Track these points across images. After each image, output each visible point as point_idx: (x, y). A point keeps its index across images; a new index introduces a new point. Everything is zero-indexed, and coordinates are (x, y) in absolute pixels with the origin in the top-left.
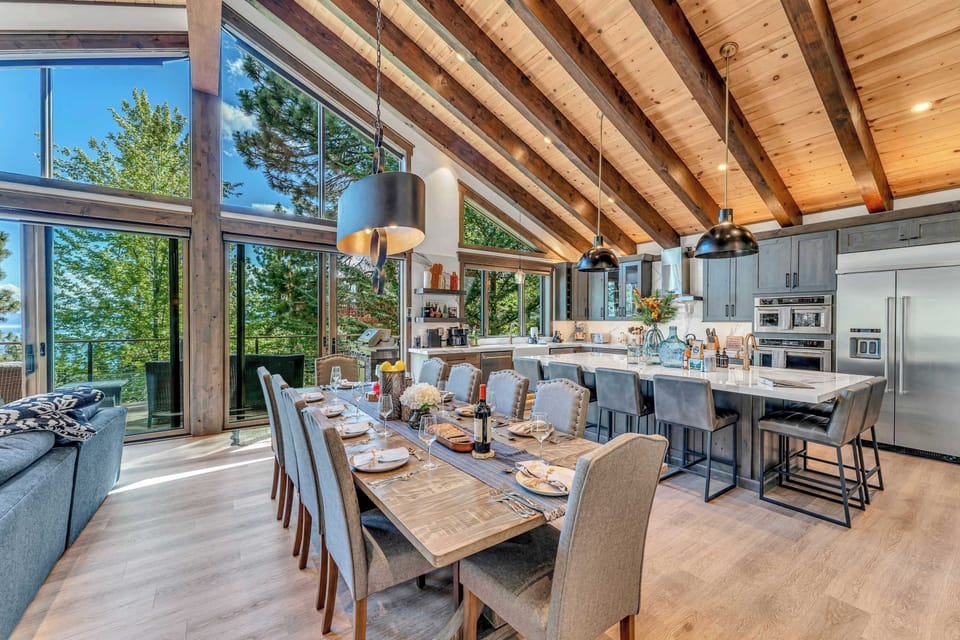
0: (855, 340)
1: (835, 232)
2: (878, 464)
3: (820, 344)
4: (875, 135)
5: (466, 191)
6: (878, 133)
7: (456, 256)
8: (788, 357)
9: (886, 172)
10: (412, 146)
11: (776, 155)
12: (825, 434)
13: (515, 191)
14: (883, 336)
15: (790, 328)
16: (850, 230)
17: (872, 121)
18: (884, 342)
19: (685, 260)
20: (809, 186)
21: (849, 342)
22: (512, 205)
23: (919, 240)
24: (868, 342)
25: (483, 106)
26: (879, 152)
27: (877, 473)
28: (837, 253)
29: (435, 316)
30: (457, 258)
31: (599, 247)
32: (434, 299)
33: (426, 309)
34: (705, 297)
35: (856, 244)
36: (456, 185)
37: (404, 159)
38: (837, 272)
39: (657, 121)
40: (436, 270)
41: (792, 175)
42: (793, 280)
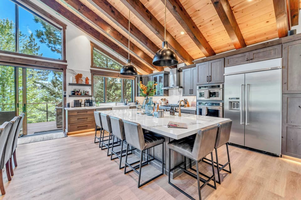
0: (231, 102)
1: (223, 58)
2: (229, 161)
3: (219, 104)
4: (235, 14)
5: (94, 46)
6: (236, 13)
7: (90, 71)
8: (208, 110)
9: (242, 33)
10: (66, 25)
11: (200, 26)
12: (191, 153)
13: (113, 45)
14: (240, 100)
15: (208, 98)
16: (229, 58)
17: (233, 7)
18: (240, 103)
19: (178, 73)
20: (215, 41)
21: (228, 103)
22: (113, 51)
23: (253, 60)
24: (236, 103)
25: (85, 5)
26: (238, 24)
27: (228, 164)
28: (224, 67)
29: (78, 94)
30: (90, 72)
31: (129, 64)
32: (77, 88)
33: (73, 91)
34: (183, 87)
35: (230, 63)
36: (90, 43)
37: (62, 30)
38: (224, 75)
39: (151, 11)
40: (79, 77)
41: (208, 36)
42: (209, 79)
